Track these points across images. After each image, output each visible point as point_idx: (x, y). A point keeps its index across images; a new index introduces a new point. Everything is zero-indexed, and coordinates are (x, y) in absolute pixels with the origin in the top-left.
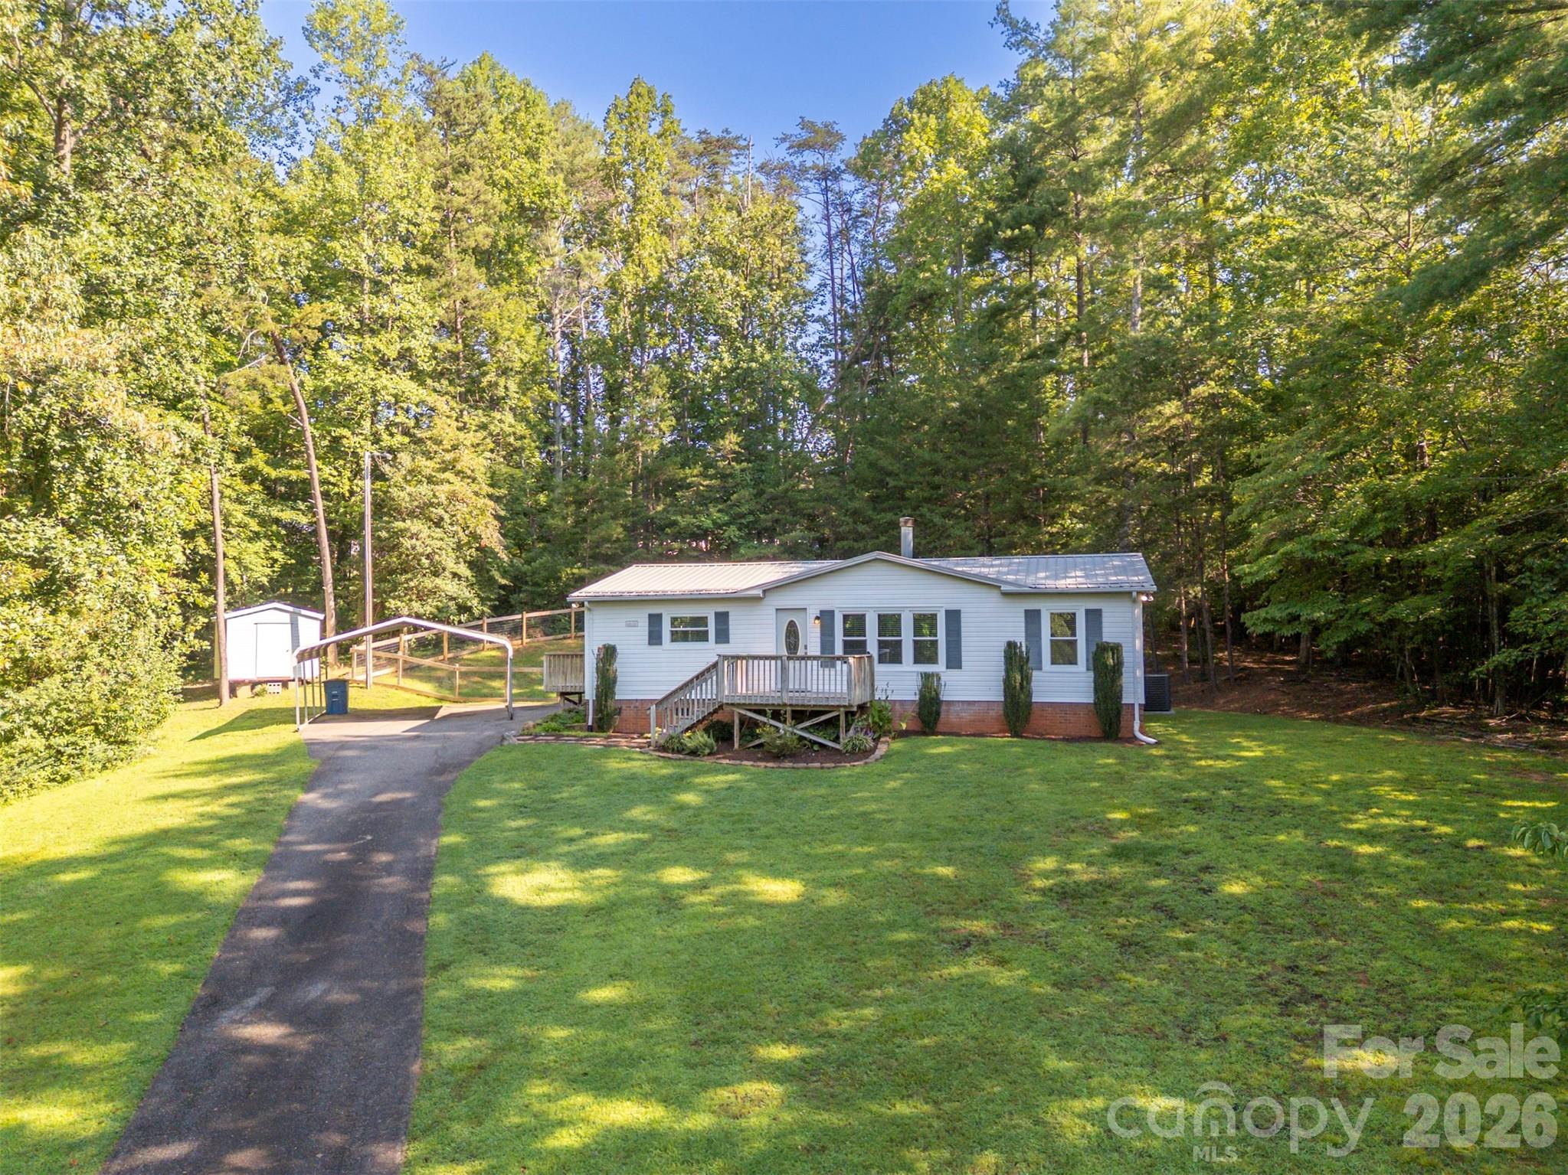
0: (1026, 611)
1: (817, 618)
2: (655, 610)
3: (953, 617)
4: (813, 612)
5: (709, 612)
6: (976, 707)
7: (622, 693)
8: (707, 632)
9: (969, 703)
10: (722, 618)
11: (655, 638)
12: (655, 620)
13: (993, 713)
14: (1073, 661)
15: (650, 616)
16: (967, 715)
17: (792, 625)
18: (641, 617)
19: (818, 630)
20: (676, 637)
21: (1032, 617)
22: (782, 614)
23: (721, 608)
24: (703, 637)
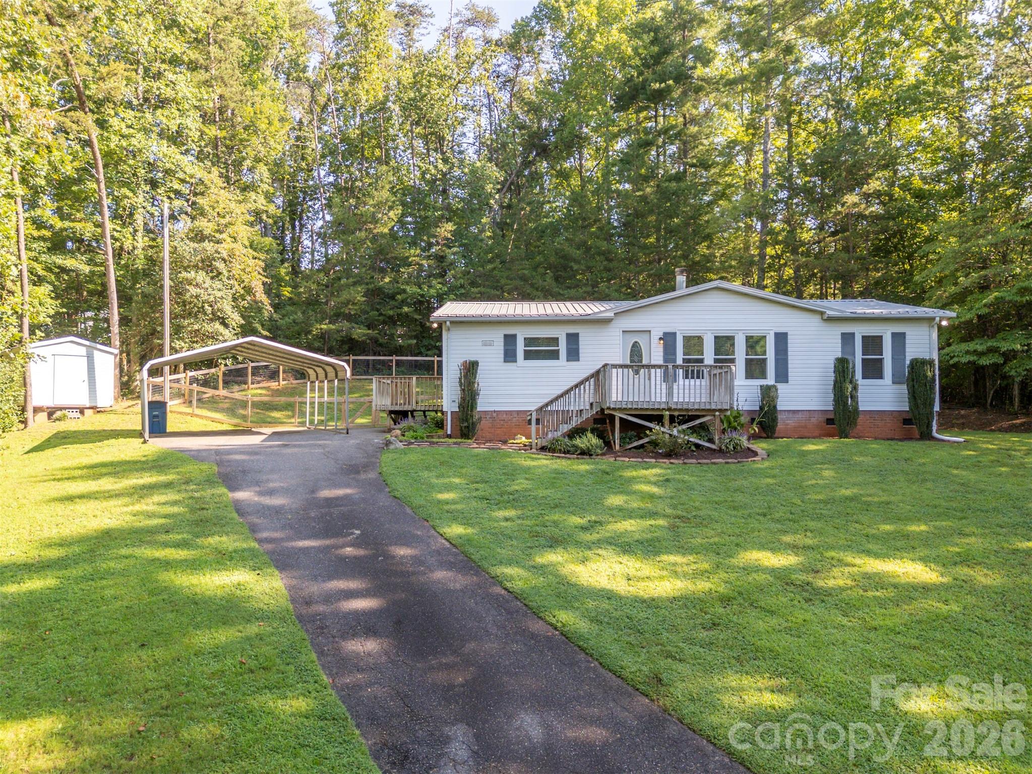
0: (843, 334)
1: (660, 339)
2: (510, 331)
3: (781, 339)
4: (657, 334)
5: (561, 333)
6: (800, 415)
7: (483, 405)
8: (558, 351)
9: (794, 412)
10: (573, 339)
11: (510, 356)
12: (510, 340)
13: (814, 420)
14: (880, 376)
15: (506, 336)
16: (791, 422)
17: (635, 345)
18: (497, 336)
19: (661, 349)
20: (528, 355)
21: (848, 338)
22: (628, 336)
23: (572, 330)
24: (554, 355)
